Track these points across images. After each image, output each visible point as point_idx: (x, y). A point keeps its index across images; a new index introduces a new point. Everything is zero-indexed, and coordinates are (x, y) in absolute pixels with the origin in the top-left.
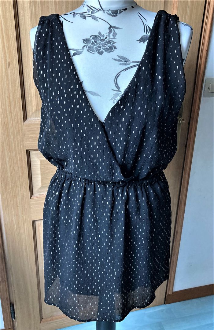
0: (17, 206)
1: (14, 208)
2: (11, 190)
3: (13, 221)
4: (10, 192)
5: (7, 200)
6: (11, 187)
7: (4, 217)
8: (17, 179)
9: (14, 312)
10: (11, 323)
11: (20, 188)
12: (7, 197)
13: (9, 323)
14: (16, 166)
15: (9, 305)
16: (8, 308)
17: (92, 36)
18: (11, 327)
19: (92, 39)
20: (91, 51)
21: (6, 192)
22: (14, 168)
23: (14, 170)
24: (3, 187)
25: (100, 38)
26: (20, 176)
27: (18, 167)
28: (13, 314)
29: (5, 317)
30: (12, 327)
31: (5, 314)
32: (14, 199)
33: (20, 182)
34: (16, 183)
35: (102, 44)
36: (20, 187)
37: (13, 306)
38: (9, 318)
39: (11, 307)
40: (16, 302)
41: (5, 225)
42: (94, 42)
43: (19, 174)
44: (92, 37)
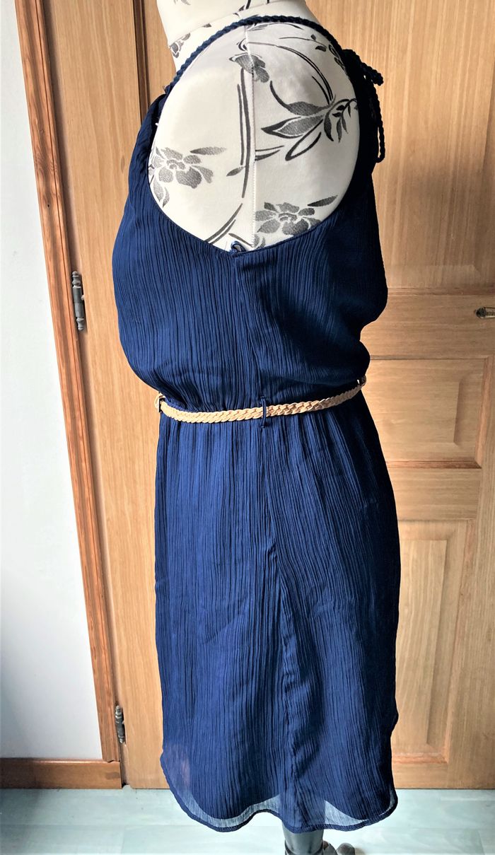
0: (135, 481)
1: (126, 485)
2: (122, 443)
3: (123, 513)
4: (121, 449)
5: (114, 467)
6: (122, 437)
7: (106, 502)
8: (135, 421)
9: (123, 726)
10: (115, 750)
11: (141, 442)
12: (113, 459)
13: (112, 748)
14: (134, 390)
15: (112, 707)
16: (110, 715)
18: (116, 758)
21: (111, 448)
22: (129, 394)
23: (130, 399)
24: (106, 435)
26: (141, 415)
27: (139, 393)
28: (120, 730)
29: (103, 732)
30: (118, 760)
31: (103, 726)
32: (129, 466)
33: (141, 428)
34: (133, 430)
36: (141, 438)
37: (121, 710)
38: (112, 737)
39: (117, 713)
40: (127, 702)
41: (108, 520)
43: (140, 409)
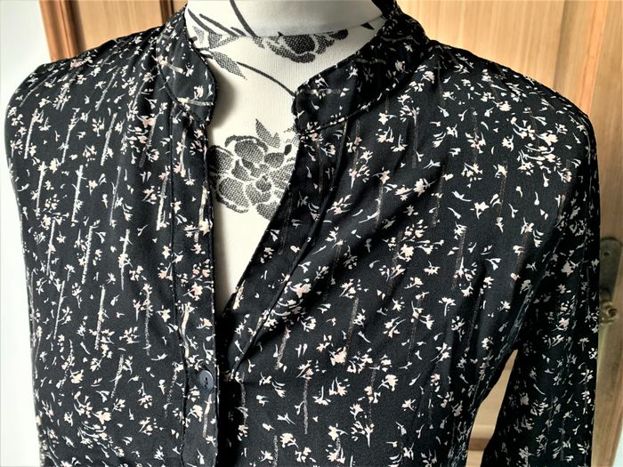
17: (233, 138)
19: (233, 152)
20: (231, 203)
25: (266, 149)
35: (274, 176)
42: (241, 164)
44: (234, 143)
